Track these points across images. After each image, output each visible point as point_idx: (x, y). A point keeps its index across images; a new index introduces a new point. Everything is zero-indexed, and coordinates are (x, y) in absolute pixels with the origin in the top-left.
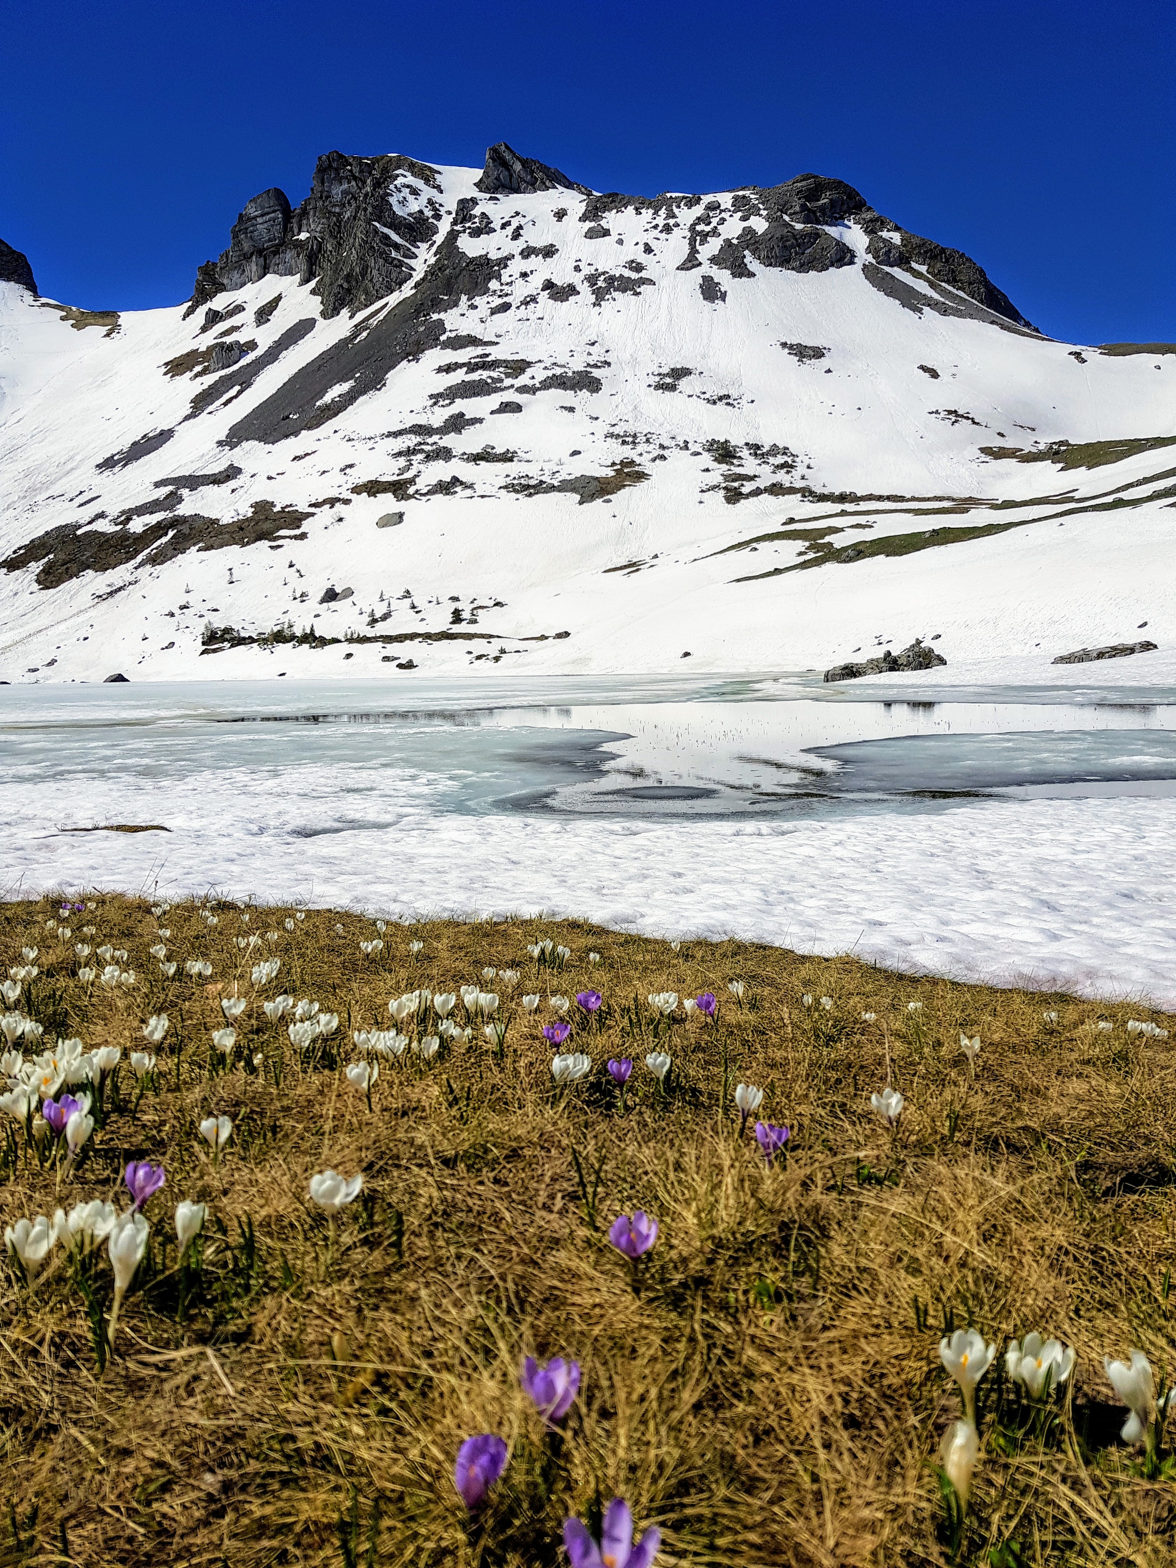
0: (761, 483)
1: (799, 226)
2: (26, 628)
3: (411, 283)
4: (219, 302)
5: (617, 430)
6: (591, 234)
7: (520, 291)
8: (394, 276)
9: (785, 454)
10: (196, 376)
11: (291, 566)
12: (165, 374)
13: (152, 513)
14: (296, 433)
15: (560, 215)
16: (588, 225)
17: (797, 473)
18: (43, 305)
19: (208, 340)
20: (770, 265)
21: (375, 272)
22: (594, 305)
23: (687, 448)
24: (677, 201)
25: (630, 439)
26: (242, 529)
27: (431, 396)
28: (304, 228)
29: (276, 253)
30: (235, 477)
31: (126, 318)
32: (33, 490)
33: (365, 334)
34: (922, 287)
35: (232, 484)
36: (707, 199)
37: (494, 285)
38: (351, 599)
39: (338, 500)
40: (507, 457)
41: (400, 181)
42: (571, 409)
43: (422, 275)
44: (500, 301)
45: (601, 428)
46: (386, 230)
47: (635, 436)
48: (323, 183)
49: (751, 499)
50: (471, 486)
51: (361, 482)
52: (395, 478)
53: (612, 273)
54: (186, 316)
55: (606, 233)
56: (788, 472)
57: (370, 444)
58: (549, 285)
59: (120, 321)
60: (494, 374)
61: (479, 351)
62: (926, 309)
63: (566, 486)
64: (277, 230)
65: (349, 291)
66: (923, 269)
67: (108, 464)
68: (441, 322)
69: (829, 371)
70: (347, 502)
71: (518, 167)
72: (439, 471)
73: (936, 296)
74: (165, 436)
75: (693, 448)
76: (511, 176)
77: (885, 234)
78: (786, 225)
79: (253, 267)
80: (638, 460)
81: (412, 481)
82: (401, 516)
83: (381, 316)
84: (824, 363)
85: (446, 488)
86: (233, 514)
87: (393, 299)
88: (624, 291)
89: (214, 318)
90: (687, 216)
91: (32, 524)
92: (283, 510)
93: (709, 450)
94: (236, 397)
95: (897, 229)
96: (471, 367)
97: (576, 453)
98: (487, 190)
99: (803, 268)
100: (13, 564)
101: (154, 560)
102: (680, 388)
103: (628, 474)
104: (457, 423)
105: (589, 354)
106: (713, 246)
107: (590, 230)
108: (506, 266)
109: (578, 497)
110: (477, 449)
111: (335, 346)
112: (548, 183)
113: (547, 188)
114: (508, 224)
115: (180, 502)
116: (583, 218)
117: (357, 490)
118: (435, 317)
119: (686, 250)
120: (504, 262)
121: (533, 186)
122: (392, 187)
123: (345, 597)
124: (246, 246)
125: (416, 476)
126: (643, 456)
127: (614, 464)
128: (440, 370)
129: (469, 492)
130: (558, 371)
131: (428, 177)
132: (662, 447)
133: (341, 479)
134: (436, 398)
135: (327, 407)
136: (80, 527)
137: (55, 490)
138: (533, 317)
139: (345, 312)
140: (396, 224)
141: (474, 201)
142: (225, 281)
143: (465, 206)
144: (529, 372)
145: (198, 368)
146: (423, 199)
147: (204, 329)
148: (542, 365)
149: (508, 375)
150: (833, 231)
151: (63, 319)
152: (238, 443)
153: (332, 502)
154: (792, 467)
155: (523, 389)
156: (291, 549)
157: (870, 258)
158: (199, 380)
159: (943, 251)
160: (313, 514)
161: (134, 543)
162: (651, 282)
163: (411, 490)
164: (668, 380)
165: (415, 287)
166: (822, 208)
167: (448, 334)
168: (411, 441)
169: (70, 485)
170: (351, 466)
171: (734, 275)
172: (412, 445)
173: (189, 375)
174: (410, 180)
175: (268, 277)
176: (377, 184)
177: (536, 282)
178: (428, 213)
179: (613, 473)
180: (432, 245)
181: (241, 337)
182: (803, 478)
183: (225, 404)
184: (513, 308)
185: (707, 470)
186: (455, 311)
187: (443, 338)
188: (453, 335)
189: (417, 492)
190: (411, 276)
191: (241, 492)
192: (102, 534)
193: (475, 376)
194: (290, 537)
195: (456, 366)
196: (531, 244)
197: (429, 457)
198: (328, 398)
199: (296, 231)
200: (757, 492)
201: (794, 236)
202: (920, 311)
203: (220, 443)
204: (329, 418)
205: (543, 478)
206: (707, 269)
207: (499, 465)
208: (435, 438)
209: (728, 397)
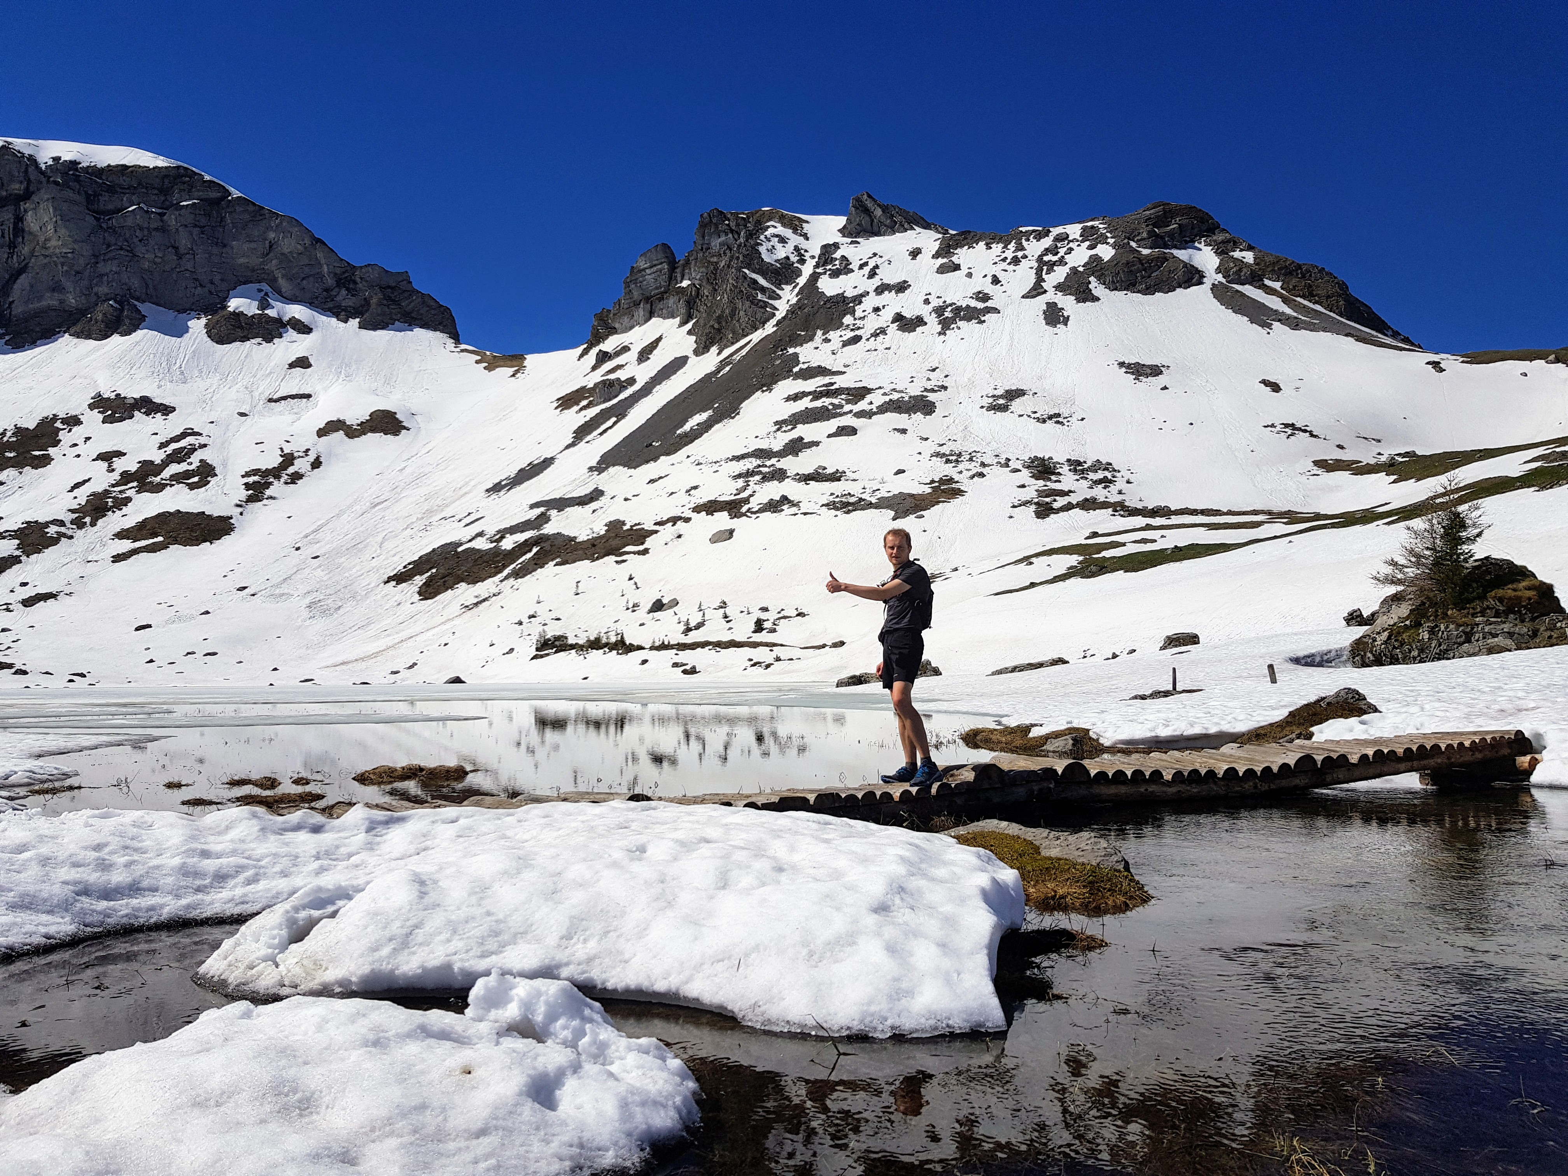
0: (1074, 499)
1: (1146, 252)
2: (400, 635)
3: (773, 321)
4: (609, 344)
5: (943, 450)
6: (942, 270)
7: (872, 324)
8: (758, 316)
9: (1106, 469)
10: (581, 409)
11: (631, 579)
12: (556, 408)
13: (522, 532)
14: (655, 459)
15: (915, 253)
16: (941, 261)
17: (1114, 489)
18: (462, 351)
19: (597, 377)
20: (1116, 289)
21: (742, 313)
22: (940, 334)
23: (1008, 466)
24: (1027, 235)
25: (954, 458)
26: (594, 545)
27: (776, 423)
28: (686, 277)
29: (661, 299)
30: (597, 499)
31: (531, 360)
32: (430, 512)
33: (728, 369)
34: (1275, 303)
35: (594, 505)
36: (1056, 231)
37: (848, 320)
38: (675, 609)
39: (680, 518)
40: (836, 477)
41: (771, 231)
42: (904, 431)
43: (783, 314)
44: (852, 334)
45: (930, 447)
46: (754, 276)
47: (960, 455)
48: (703, 237)
49: (1061, 514)
50: (796, 504)
51: (701, 502)
52: (733, 498)
53: (959, 304)
54: (581, 356)
55: (957, 267)
56: (1105, 488)
57: (715, 467)
58: (899, 318)
59: (526, 363)
60: (836, 401)
61: (827, 380)
62: (1276, 325)
63: (882, 504)
64: (663, 280)
65: (719, 330)
66: (1277, 285)
67: (497, 488)
68: (796, 355)
69: (1165, 388)
70: (687, 520)
71: (878, 212)
72: (772, 490)
73: (1288, 311)
74: (547, 462)
75: (1013, 464)
76: (872, 221)
77: (1237, 254)
78: (1134, 251)
79: (640, 312)
80: (956, 477)
81: (746, 501)
82: (731, 532)
83: (744, 352)
84: (1161, 380)
85: (774, 506)
86: (589, 532)
87: (757, 336)
88: (969, 320)
89: (603, 357)
90: (1034, 248)
91: (424, 542)
92: (631, 529)
93: (1028, 467)
94: (610, 428)
95: (1250, 248)
96: (817, 395)
97: (900, 472)
98: (850, 235)
99: (1149, 290)
100: (400, 578)
101: (518, 574)
102: (1012, 408)
103: (943, 491)
104: (796, 447)
105: (929, 379)
106: (1060, 274)
107: (942, 266)
108: (860, 302)
109: (892, 513)
110: (809, 470)
111: (700, 380)
112: (906, 225)
113: (906, 230)
114: (866, 264)
115: (547, 522)
116: (936, 256)
117: (697, 509)
118: (791, 351)
119: (1032, 279)
120: (858, 299)
121: (892, 229)
122: (762, 237)
123: (671, 607)
124: (636, 294)
125: (751, 496)
126: (961, 474)
127: (933, 482)
128: (788, 399)
129: (794, 510)
130: (895, 396)
131: (796, 226)
132: (983, 465)
133: (685, 499)
134: (780, 424)
135: (686, 434)
136: (461, 544)
137: (447, 513)
138: (881, 348)
139: (714, 350)
140: (765, 270)
141: (836, 246)
142: (617, 326)
143: (828, 250)
144: (869, 398)
145: (584, 403)
146: (790, 247)
147: (594, 368)
148: (882, 391)
149: (848, 402)
150: (1182, 254)
151: (477, 362)
152: (606, 468)
153: (674, 520)
154: (1111, 482)
155: (861, 414)
156: (634, 563)
157: (1220, 278)
158: (583, 412)
159: (1299, 267)
160: (656, 532)
161: (503, 559)
162: (996, 310)
163: (744, 509)
164: (1001, 401)
165: (777, 325)
166: (1171, 234)
167: (801, 366)
168: (751, 464)
169: (460, 508)
170: (695, 488)
171: (1078, 300)
172: (751, 467)
173: (576, 408)
174: (780, 230)
175: (654, 320)
176: (750, 235)
177: (887, 315)
178: (794, 258)
179: (930, 490)
180: (795, 287)
181: (622, 375)
182: (1120, 492)
183: (601, 434)
184: (863, 340)
185: (1023, 486)
186: (810, 346)
187: (796, 369)
188: (805, 366)
189: (749, 510)
190: (774, 315)
191: (600, 512)
192: (479, 550)
193: (818, 404)
194: (634, 553)
195: (804, 394)
196: (885, 281)
197: (766, 478)
198: (687, 427)
199: (679, 279)
200: (1069, 507)
201: (1140, 260)
202: (1269, 326)
203: (591, 469)
204: (686, 445)
205: (863, 496)
206: (1051, 296)
207: (827, 484)
208: (774, 461)
209: (1059, 415)
